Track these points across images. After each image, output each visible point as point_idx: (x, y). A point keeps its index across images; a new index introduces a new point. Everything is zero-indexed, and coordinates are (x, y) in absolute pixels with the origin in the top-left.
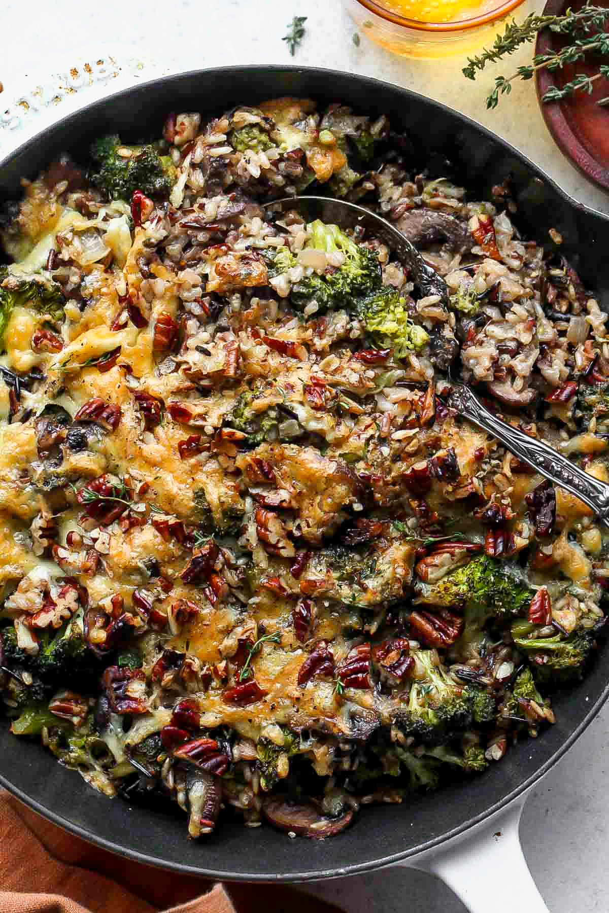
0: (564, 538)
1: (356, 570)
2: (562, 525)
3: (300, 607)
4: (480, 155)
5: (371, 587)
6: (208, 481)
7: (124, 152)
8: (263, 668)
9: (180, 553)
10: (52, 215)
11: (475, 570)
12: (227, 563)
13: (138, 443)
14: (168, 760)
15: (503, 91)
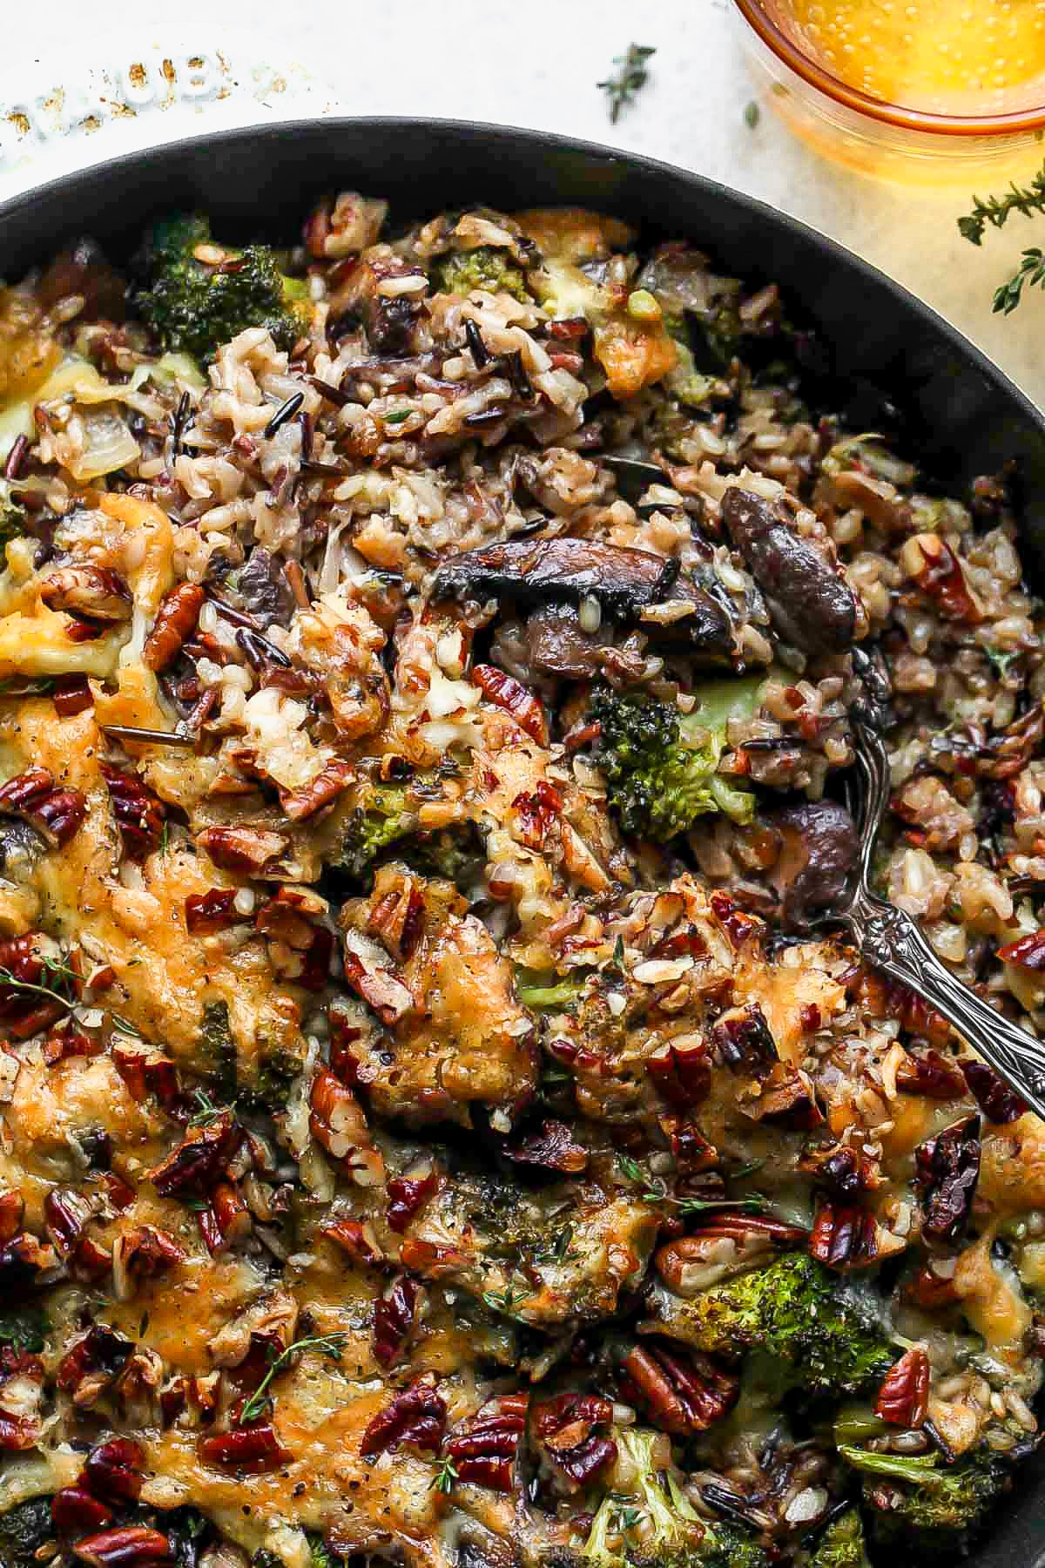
0: (983, 1249)
1: (526, 1240)
2: (985, 1220)
3: (394, 1293)
4: (960, 405)
5: (549, 1285)
6: (238, 989)
7: (209, 253)
8: (294, 1404)
9: (160, 1129)
10: (38, 364)
11: (780, 1284)
12: (256, 1166)
13: (109, 882)
14: (59, 1558)
15: (1034, 281)
